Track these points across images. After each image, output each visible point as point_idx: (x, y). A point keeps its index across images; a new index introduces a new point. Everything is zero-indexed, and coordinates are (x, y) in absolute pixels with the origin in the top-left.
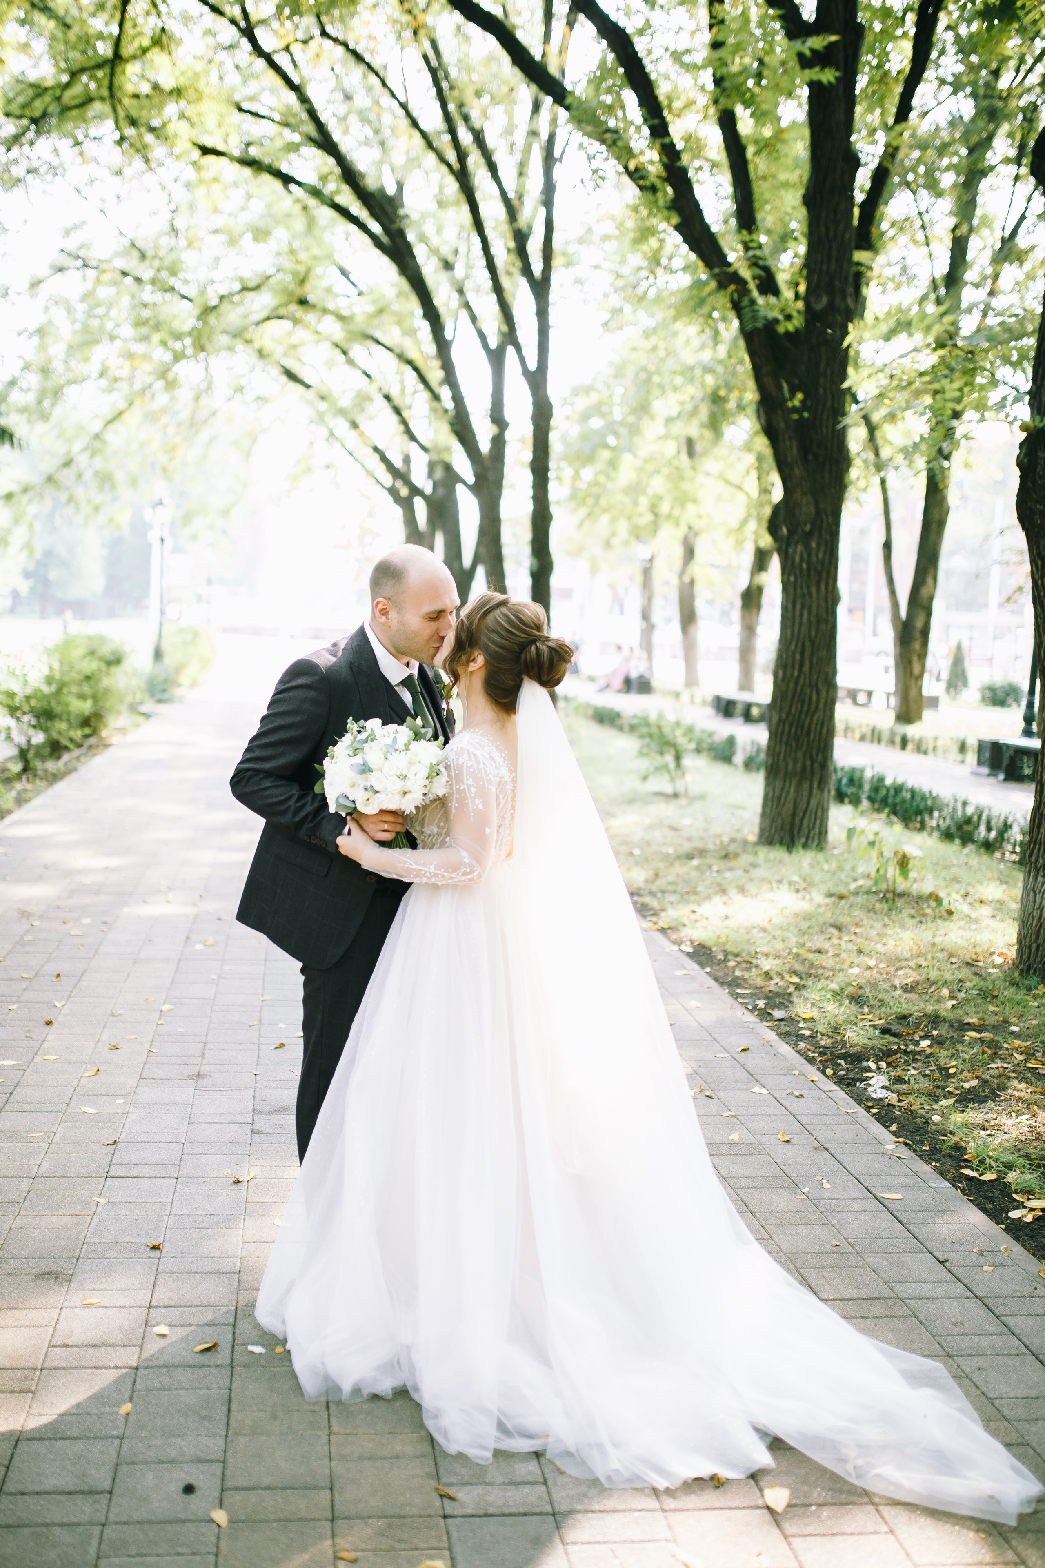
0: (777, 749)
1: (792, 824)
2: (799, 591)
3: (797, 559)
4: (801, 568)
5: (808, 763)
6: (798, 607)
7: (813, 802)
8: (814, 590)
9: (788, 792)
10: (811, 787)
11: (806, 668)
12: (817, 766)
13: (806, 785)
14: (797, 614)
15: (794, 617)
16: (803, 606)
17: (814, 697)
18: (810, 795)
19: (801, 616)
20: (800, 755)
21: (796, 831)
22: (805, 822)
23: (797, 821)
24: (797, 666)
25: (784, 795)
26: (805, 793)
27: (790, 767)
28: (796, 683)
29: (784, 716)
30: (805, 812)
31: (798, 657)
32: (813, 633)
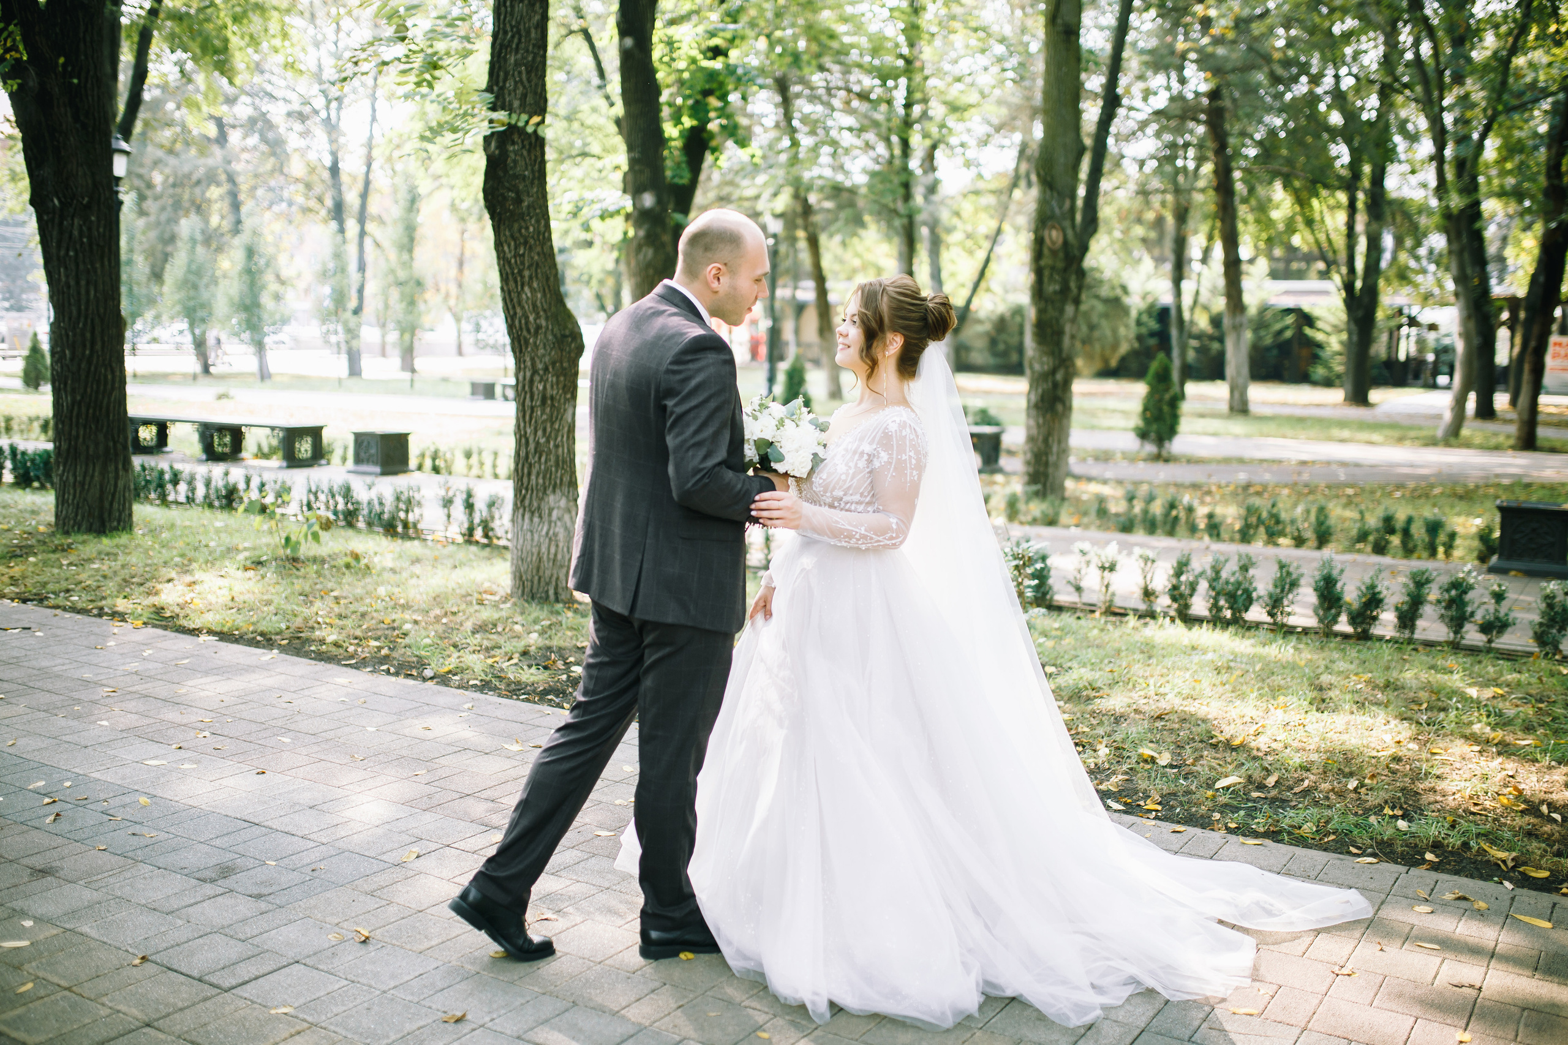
0: (74, 433)
1: (101, 508)
2: (81, 267)
3: (76, 233)
4: (82, 243)
5: (111, 444)
6: (83, 283)
7: (121, 484)
8: (98, 265)
9: (92, 477)
10: (117, 469)
11: (98, 347)
12: (119, 446)
13: (112, 468)
14: (83, 291)
15: (79, 293)
16: (88, 283)
17: (110, 376)
18: (117, 478)
19: (88, 292)
20: (101, 437)
21: (106, 515)
22: (115, 505)
23: (107, 505)
24: (88, 345)
25: (88, 479)
26: (111, 475)
27: (91, 452)
28: (89, 363)
29: (78, 398)
30: (114, 495)
31: (88, 335)
32: (102, 310)
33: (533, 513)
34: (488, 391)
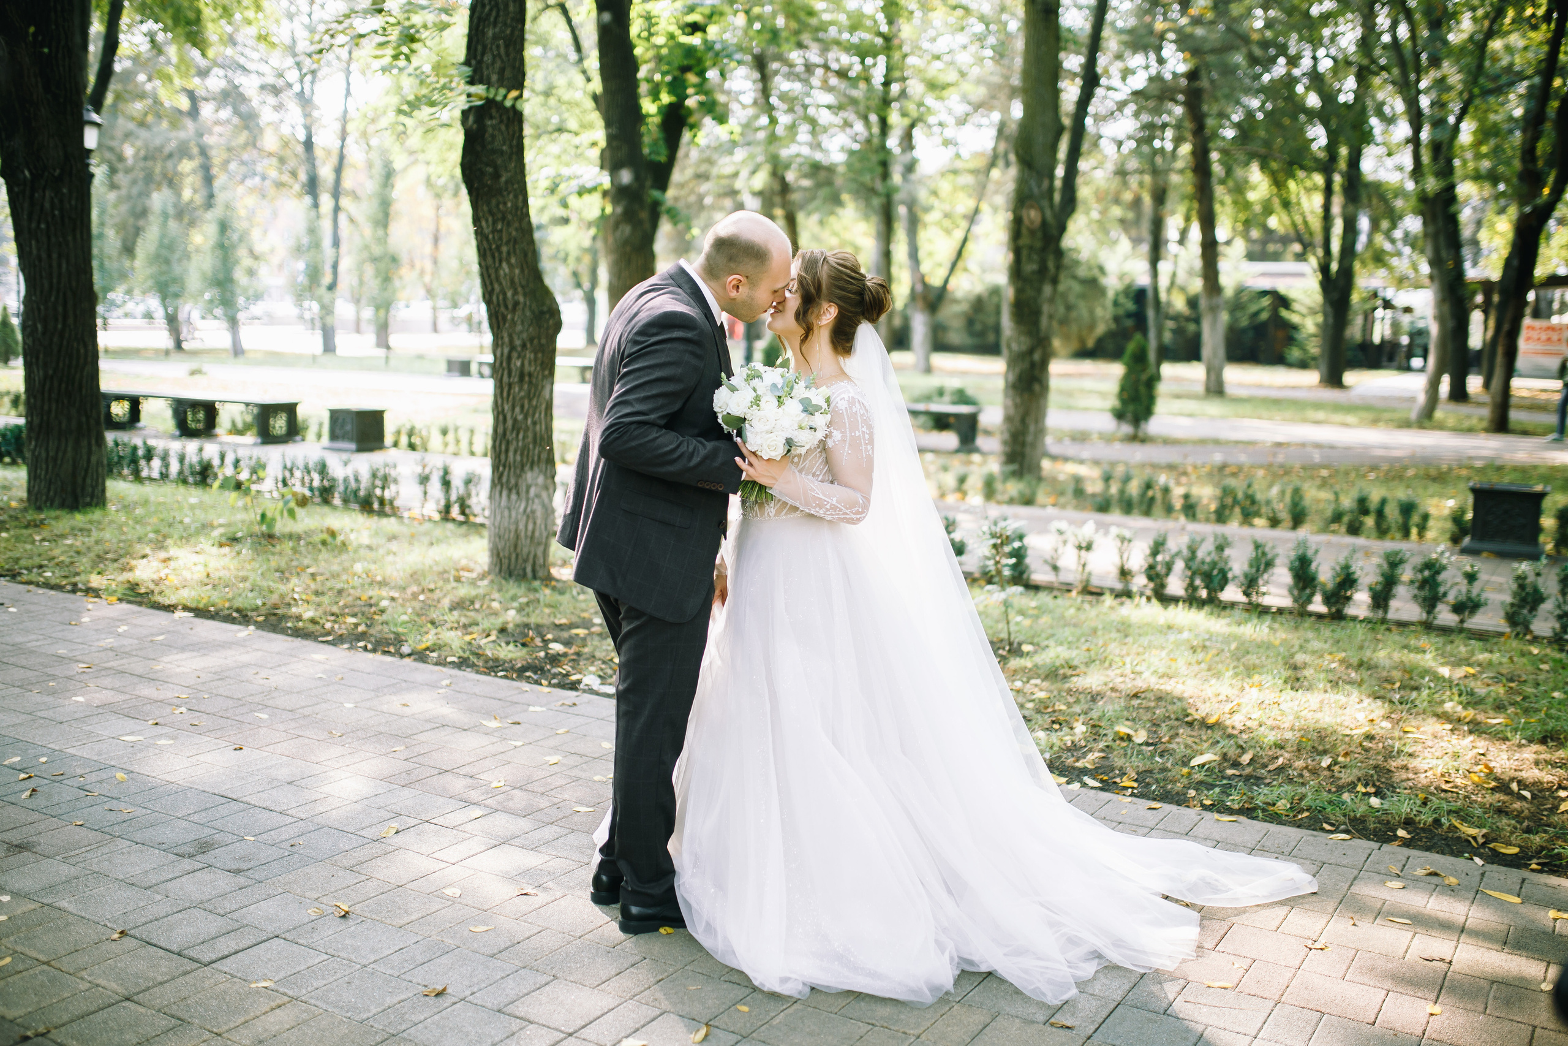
0: (46, 407)
1: (74, 484)
2: (53, 240)
3: (47, 205)
4: (54, 216)
5: (84, 419)
6: (55, 256)
7: (94, 459)
8: (70, 238)
9: (65, 452)
10: (89, 444)
11: (71, 321)
12: (92, 422)
13: (84, 443)
14: (55, 264)
15: (51, 266)
16: (60, 256)
17: (82, 351)
18: (90, 453)
19: (60, 266)
20: (73, 412)
21: (79, 491)
22: (89, 481)
23: (79, 480)
24: (60, 319)
25: (60, 454)
26: (84, 451)
27: (64, 426)
28: (62, 337)
29: (50, 372)
30: (86, 471)
31: (60, 309)
32: (74, 284)
33: (510, 490)
34: (463, 368)
